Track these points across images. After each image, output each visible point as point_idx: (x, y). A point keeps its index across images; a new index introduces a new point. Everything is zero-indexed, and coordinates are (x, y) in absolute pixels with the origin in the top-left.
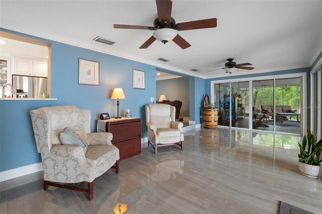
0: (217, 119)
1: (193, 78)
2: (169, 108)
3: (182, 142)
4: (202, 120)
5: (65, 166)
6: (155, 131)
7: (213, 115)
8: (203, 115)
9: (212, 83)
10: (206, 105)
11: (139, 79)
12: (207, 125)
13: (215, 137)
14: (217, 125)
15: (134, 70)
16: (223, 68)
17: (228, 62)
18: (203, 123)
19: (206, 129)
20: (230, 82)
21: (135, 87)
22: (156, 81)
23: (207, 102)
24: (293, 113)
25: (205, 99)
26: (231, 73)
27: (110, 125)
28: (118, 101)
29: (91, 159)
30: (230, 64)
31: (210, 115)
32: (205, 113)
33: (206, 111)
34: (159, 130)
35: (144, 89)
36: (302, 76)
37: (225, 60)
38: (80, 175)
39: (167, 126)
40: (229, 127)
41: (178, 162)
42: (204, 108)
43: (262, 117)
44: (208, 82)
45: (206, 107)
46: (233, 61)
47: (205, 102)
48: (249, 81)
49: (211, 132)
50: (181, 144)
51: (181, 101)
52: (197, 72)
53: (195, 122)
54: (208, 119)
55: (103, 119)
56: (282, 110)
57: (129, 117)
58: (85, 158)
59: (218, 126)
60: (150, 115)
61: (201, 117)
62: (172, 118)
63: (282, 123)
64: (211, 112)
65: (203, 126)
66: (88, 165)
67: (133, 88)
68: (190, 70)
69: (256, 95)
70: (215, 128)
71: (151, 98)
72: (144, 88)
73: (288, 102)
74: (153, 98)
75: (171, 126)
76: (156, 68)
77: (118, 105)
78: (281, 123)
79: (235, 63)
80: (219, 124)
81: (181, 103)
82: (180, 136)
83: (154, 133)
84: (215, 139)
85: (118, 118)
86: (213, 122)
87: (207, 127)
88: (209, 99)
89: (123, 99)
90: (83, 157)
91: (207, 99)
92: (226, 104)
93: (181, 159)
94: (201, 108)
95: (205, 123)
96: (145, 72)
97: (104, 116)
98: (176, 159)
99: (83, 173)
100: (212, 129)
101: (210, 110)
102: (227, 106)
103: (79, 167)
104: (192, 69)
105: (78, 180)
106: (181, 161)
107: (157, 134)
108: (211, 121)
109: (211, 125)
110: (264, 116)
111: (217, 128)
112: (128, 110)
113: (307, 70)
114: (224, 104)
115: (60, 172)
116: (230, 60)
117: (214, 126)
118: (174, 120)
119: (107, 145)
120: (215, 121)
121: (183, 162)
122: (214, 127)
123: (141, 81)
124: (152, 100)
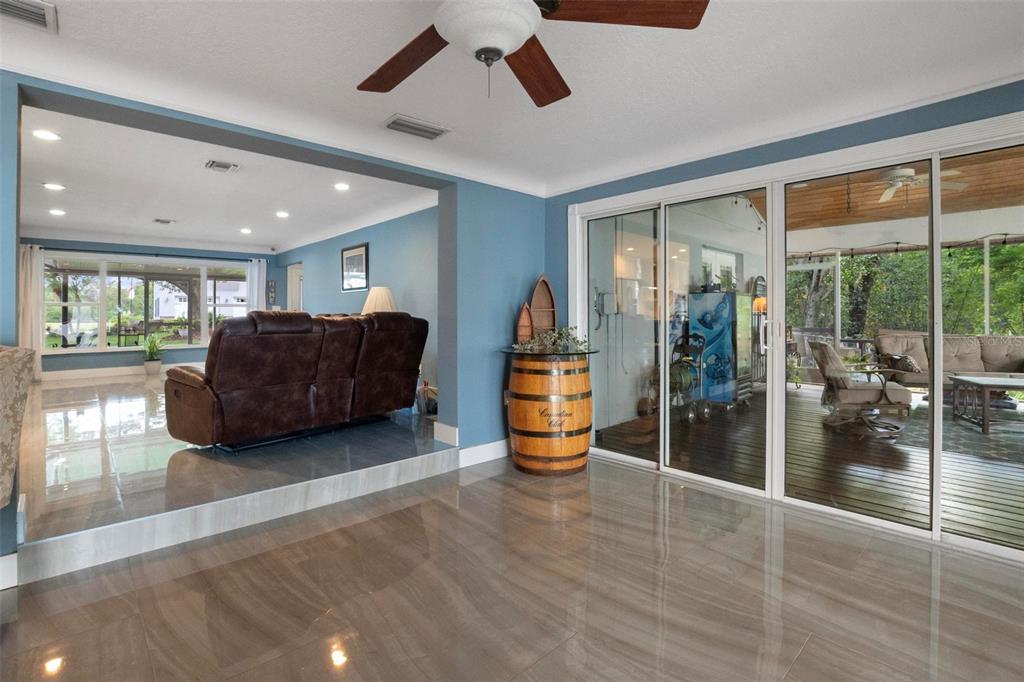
0: (576, 421)
9: (576, 217)
10: (533, 336)
20: (659, 205)
23: (542, 324)
43: (871, 397)
45: (529, 347)
47: (524, 319)
53: (457, 430)
54: (526, 419)
63: (985, 431)
69: (866, 290)
73: (1006, 320)
78: (980, 429)
81: (422, 326)
86: (556, 435)
88: (552, 303)
92: (694, 328)
101: (545, 366)
102: (697, 337)
108: (548, 435)
110: (882, 393)
120: (569, 433)
122: (557, 466)
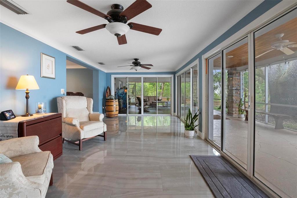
0: (118, 109)
1: (97, 71)
2: (86, 100)
3: (104, 132)
7: (114, 106)
8: (105, 105)
9: (113, 77)
10: (108, 96)
11: (48, 66)
13: (117, 124)
14: (117, 114)
15: (43, 54)
16: (130, 66)
17: (134, 61)
19: (109, 118)
20: (127, 77)
21: (44, 75)
22: (67, 69)
23: (109, 94)
24: (160, 101)
26: (136, 70)
27: (27, 126)
28: (27, 93)
29: (34, 175)
30: (136, 63)
31: (112, 106)
32: (107, 104)
33: (108, 102)
34: (82, 124)
36: (171, 77)
37: (132, 59)
39: (86, 119)
40: (126, 114)
41: (102, 152)
42: (107, 99)
44: (108, 75)
45: (108, 98)
46: (138, 61)
47: (107, 94)
48: (141, 78)
49: (113, 121)
50: (104, 135)
52: (103, 65)
53: (99, 112)
54: (111, 109)
55: (7, 120)
56: (154, 99)
57: (43, 113)
58: (24, 177)
59: (119, 114)
61: (103, 108)
62: (89, 111)
64: (113, 102)
65: (106, 115)
66: (35, 186)
67: (42, 76)
68: (97, 63)
70: (116, 117)
71: (62, 89)
72: (54, 77)
74: (63, 89)
75: (89, 118)
76: (67, 56)
77: (27, 98)
79: (140, 63)
80: (119, 113)
84: (117, 126)
85: (28, 116)
86: (114, 111)
87: (110, 116)
88: (110, 91)
89: (37, 90)
90: (22, 177)
91: (108, 90)
93: (104, 150)
94: (103, 99)
95: (107, 113)
96: (54, 58)
97: (8, 115)
98: (100, 151)
100: (114, 118)
101: (113, 101)
104: (99, 62)
106: (104, 151)
107: (82, 129)
108: (113, 111)
109: (113, 114)
111: (117, 116)
112: (41, 103)
113: (174, 73)
114: (118, 96)
116: (136, 60)
117: (116, 115)
118: (92, 111)
119: (36, 153)
120: (117, 111)
123: (50, 68)
124: (63, 91)
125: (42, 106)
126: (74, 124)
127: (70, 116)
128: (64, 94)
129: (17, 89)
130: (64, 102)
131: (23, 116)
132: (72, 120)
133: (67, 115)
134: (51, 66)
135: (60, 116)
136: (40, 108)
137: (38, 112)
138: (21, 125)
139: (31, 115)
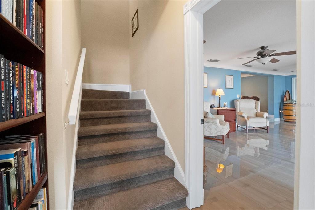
1: (273, 76)
2: (254, 102)
3: (267, 126)
4: (281, 114)
5: (210, 127)
6: (246, 118)
7: (294, 110)
8: (283, 109)
9: (294, 80)
10: (286, 100)
12: (287, 119)
15: (227, 75)
18: (283, 117)
19: (287, 123)
21: (227, 87)
23: (288, 98)
25: (286, 95)
27: (220, 111)
28: (220, 97)
31: (292, 110)
33: (286, 106)
35: (233, 88)
38: (218, 132)
39: (253, 115)
42: (284, 103)
44: (288, 79)
45: (287, 102)
47: (285, 98)
49: (293, 126)
50: (266, 129)
51: (258, 97)
52: (277, 71)
53: (274, 115)
54: (289, 113)
55: (212, 108)
57: (226, 107)
60: (239, 107)
62: (257, 110)
64: (292, 107)
65: (283, 119)
68: (270, 70)
75: (256, 115)
76: (241, 72)
77: (220, 99)
82: (266, 122)
83: (245, 119)
87: (288, 120)
88: (289, 95)
91: (287, 95)
94: (280, 103)
95: (285, 117)
96: (233, 76)
97: (213, 106)
99: (220, 131)
103: (218, 128)
104: (273, 69)
105: (217, 134)
107: (248, 120)
108: (293, 116)
109: (292, 119)
112: (226, 103)
115: (206, 131)
118: (259, 111)
119: (223, 122)
121: (268, 141)
123: (231, 83)
124: (239, 96)
125: (226, 104)
126: (243, 116)
127: (242, 111)
128: (239, 98)
129: (216, 95)
130: (238, 103)
131: (218, 108)
132: (242, 114)
133: (240, 111)
134: (231, 81)
135: (235, 110)
136: (225, 105)
137: (224, 107)
138: (218, 110)
139: (221, 108)
